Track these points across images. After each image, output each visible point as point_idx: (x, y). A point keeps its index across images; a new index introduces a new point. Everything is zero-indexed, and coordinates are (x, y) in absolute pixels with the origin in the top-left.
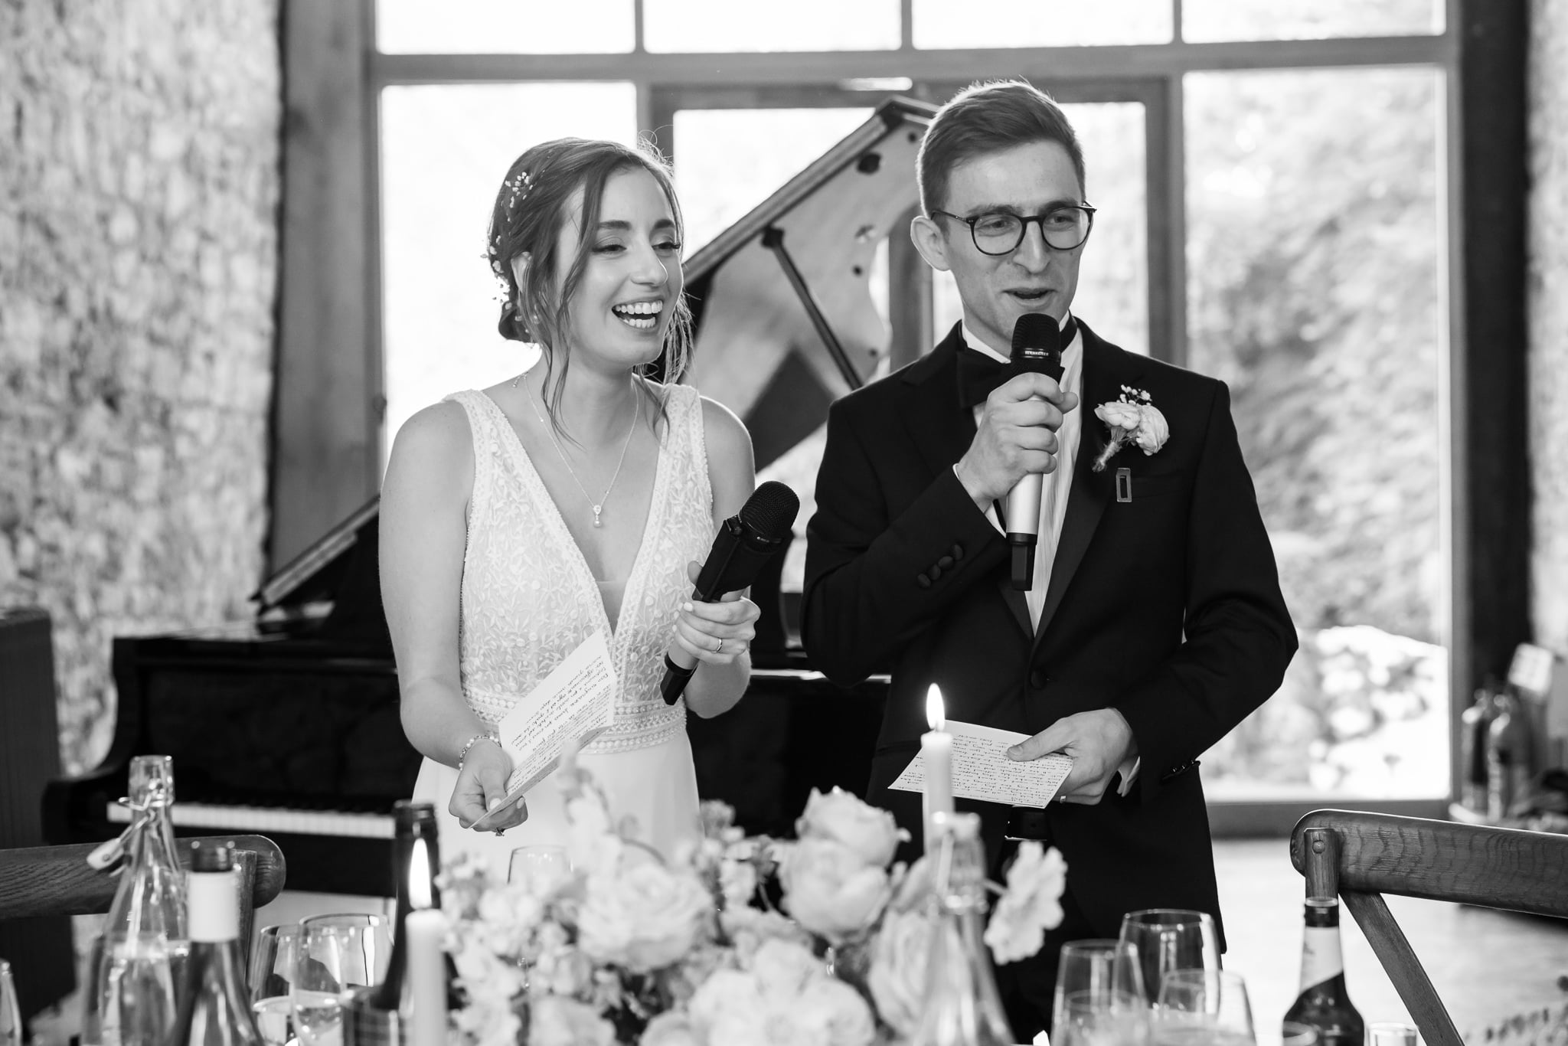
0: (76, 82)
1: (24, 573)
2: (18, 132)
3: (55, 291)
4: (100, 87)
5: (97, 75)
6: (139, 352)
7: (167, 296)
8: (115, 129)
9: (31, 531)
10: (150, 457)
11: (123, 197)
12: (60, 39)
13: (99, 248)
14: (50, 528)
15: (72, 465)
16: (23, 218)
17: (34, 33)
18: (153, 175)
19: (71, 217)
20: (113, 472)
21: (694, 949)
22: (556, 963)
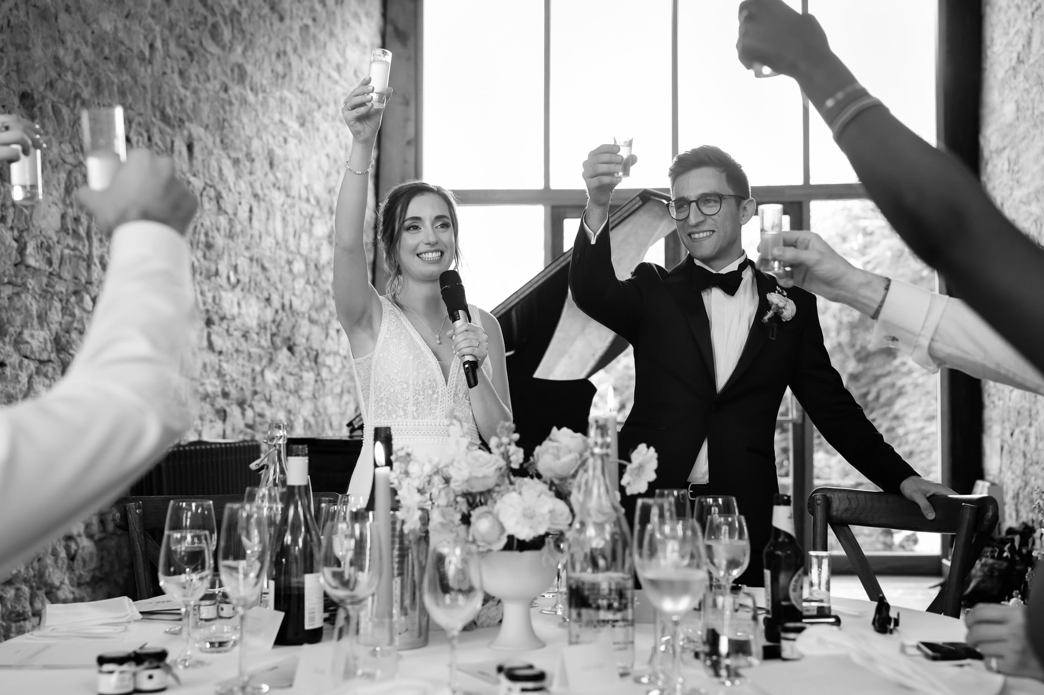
0: (278, 198)
1: (248, 426)
2: (250, 219)
3: (266, 295)
4: (289, 201)
5: (288, 196)
6: (305, 327)
7: (319, 302)
8: (296, 220)
9: (251, 406)
10: (309, 376)
11: (299, 253)
12: (271, 177)
13: (287, 276)
14: (261, 406)
15: (271, 377)
16: (251, 259)
17: (259, 173)
18: (314, 243)
19: (273, 261)
20: (291, 382)
21: (497, 485)
22: (440, 492)
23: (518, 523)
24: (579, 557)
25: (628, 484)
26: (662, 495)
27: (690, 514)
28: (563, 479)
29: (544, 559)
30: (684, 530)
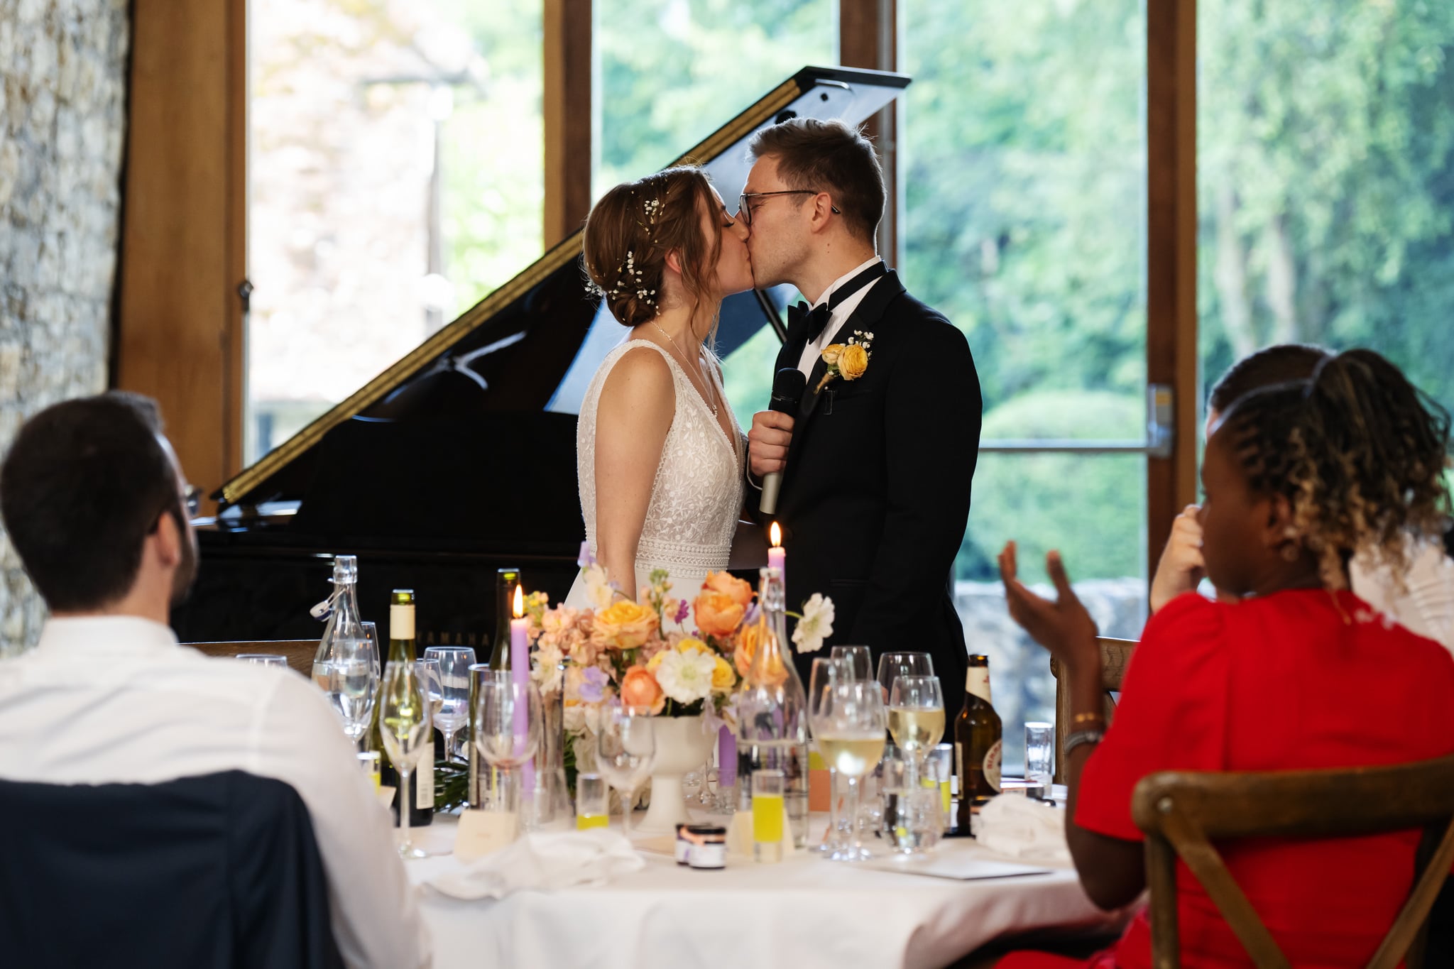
7: (28, 173)
10: (11, 352)
18: (21, 40)
21: (649, 641)
22: (579, 649)
23: (677, 684)
24: (750, 723)
25: (801, 640)
26: (840, 655)
27: (872, 675)
28: (724, 634)
29: (703, 725)
30: (864, 692)
